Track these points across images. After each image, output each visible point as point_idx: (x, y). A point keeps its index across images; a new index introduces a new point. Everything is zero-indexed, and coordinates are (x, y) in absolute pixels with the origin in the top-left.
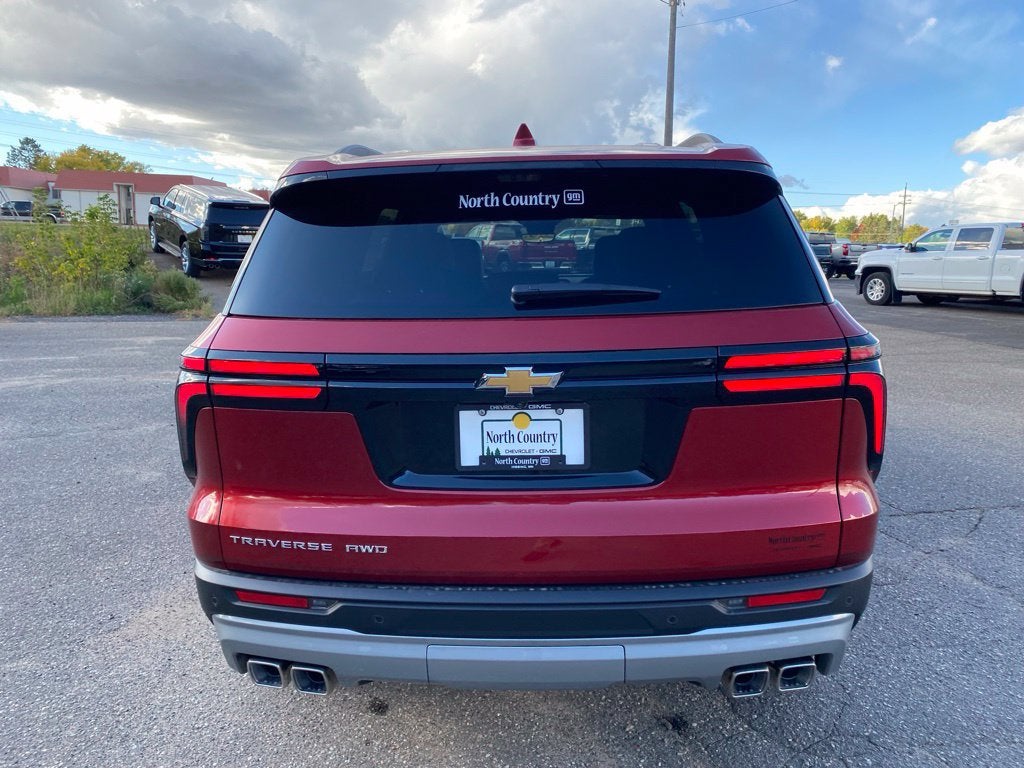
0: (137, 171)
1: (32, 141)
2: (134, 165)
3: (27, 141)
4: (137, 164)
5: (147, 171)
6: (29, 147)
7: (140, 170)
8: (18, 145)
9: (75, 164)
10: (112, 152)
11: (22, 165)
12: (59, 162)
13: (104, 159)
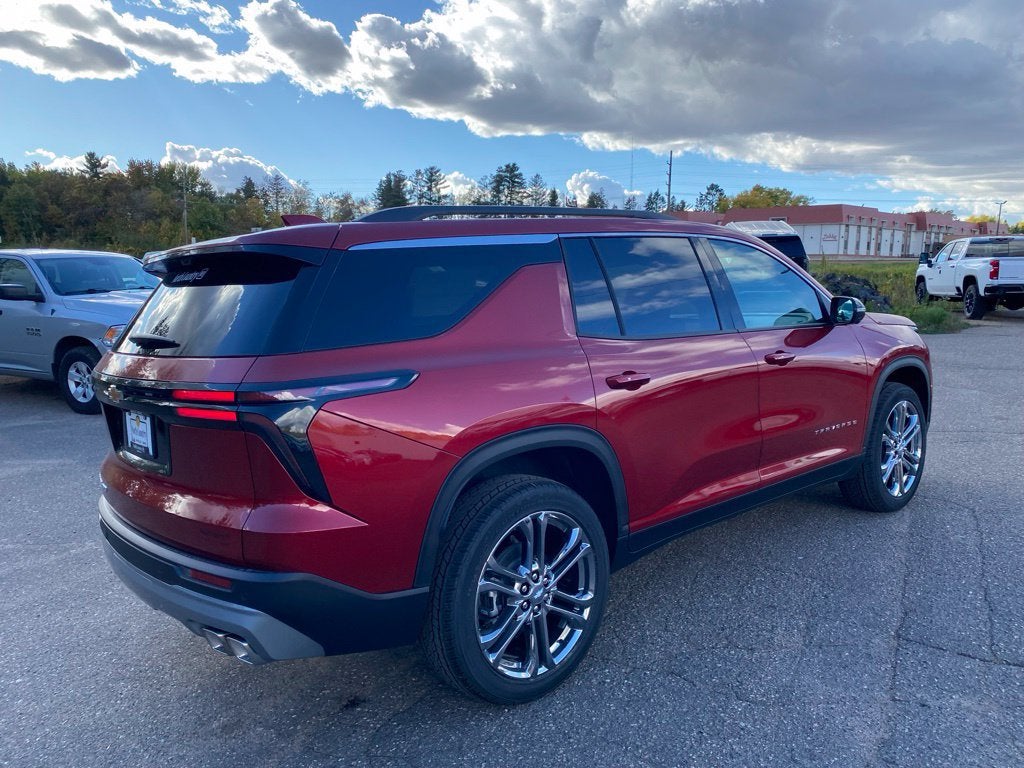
0: (801, 204)
1: (717, 186)
2: (799, 199)
3: (713, 187)
4: (802, 197)
5: (811, 204)
6: (714, 192)
7: (804, 202)
8: (705, 192)
9: (747, 203)
10: (781, 189)
11: (707, 207)
12: (735, 203)
13: (773, 195)
